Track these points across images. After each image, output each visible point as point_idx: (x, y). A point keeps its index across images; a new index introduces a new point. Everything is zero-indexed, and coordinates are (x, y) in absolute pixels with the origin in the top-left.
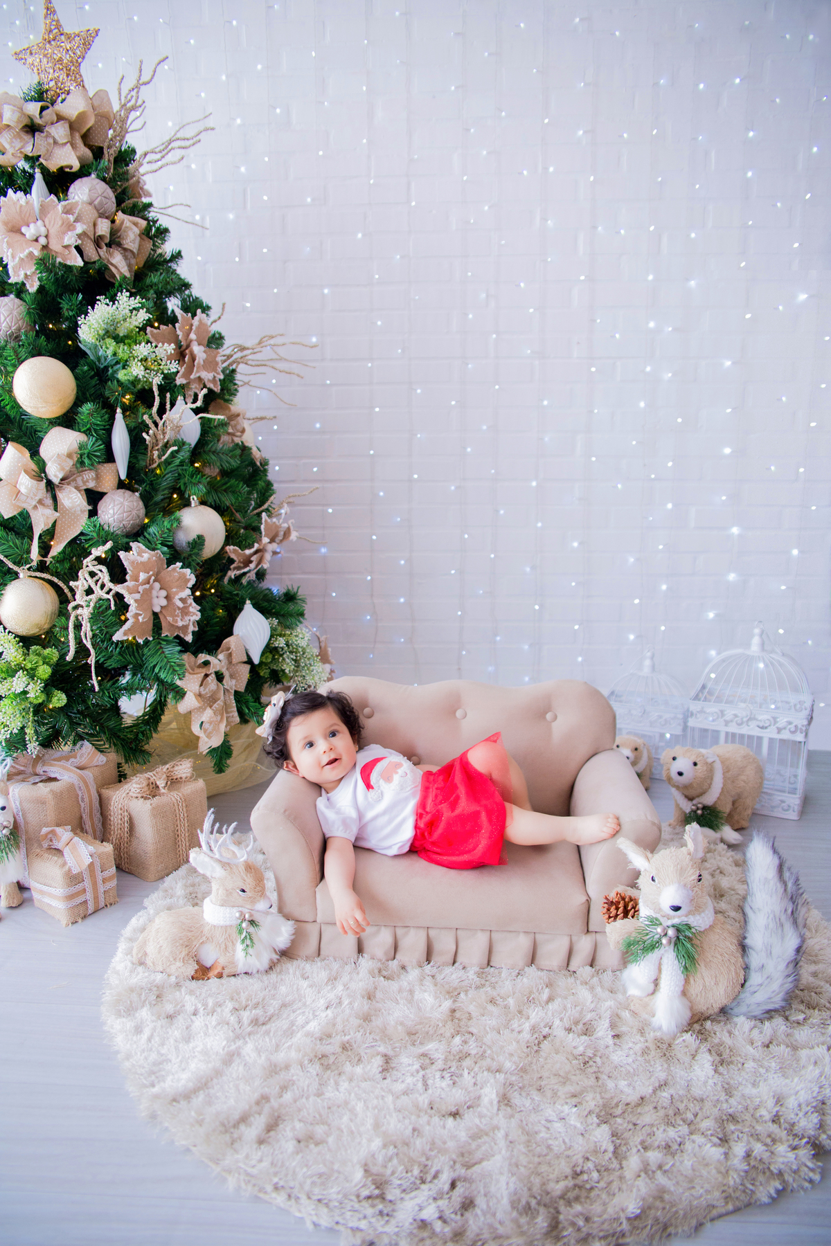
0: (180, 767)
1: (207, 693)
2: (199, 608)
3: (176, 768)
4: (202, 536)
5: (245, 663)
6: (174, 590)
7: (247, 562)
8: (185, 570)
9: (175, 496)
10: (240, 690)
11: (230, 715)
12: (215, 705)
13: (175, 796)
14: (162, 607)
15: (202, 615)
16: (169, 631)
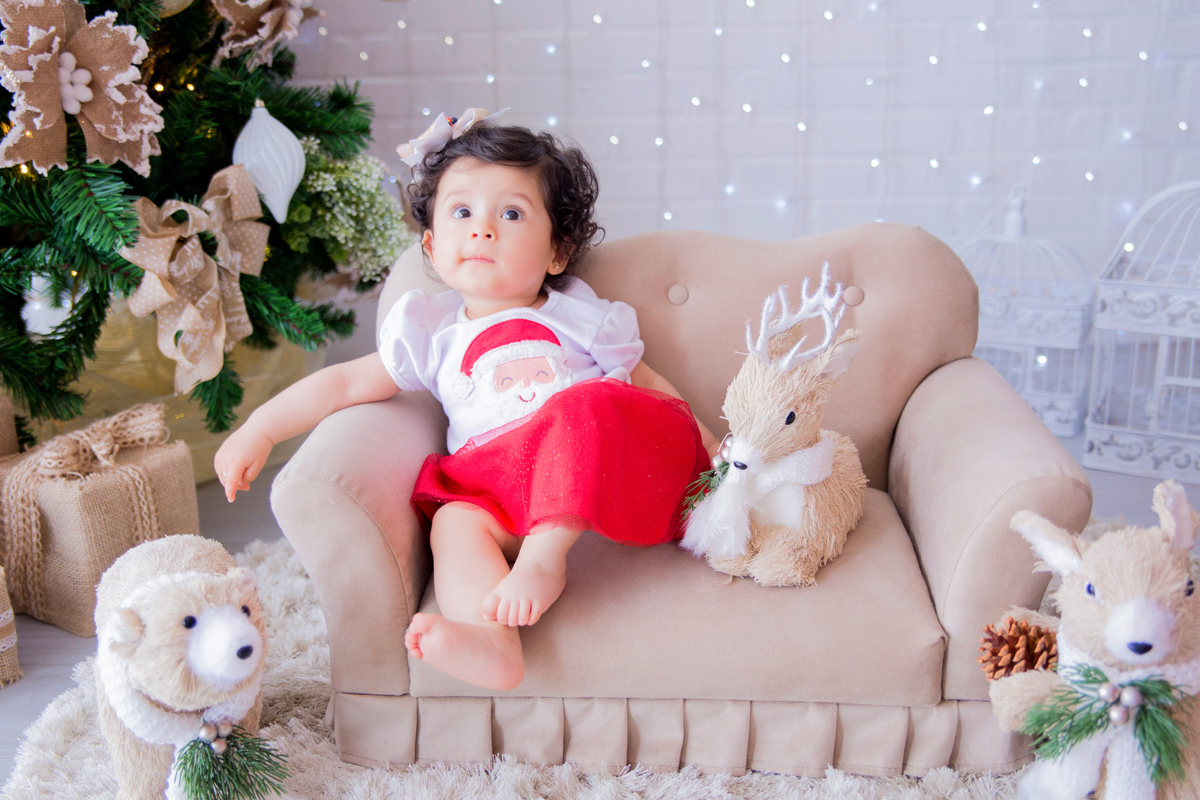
0: (139, 420)
1: (184, 276)
2: (160, 108)
3: (132, 422)
5: (260, 220)
6: (105, 69)
7: (253, 25)
8: (124, 28)
10: (250, 272)
11: (235, 319)
12: (203, 299)
13: (129, 472)
14: (83, 104)
15: (166, 123)
16: (101, 152)
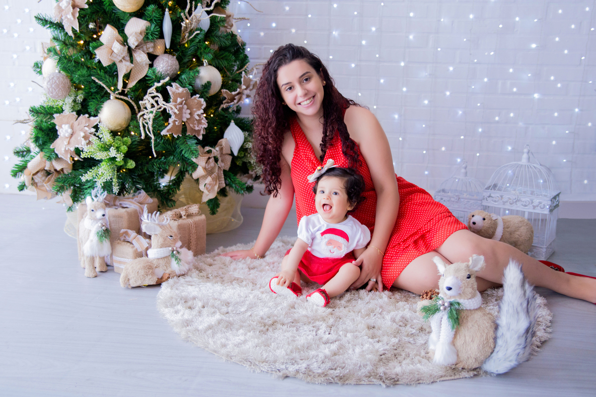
0: (192, 208)
1: (209, 168)
2: (207, 121)
3: (190, 208)
4: (210, 82)
5: (230, 155)
6: (195, 110)
7: (233, 99)
8: (201, 99)
9: (194, 60)
10: (226, 169)
11: (221, 182)
12: (213, 175)
13: (190, 221)
14: (187, 119)
15: (208, 125)
16: (191, 132)
